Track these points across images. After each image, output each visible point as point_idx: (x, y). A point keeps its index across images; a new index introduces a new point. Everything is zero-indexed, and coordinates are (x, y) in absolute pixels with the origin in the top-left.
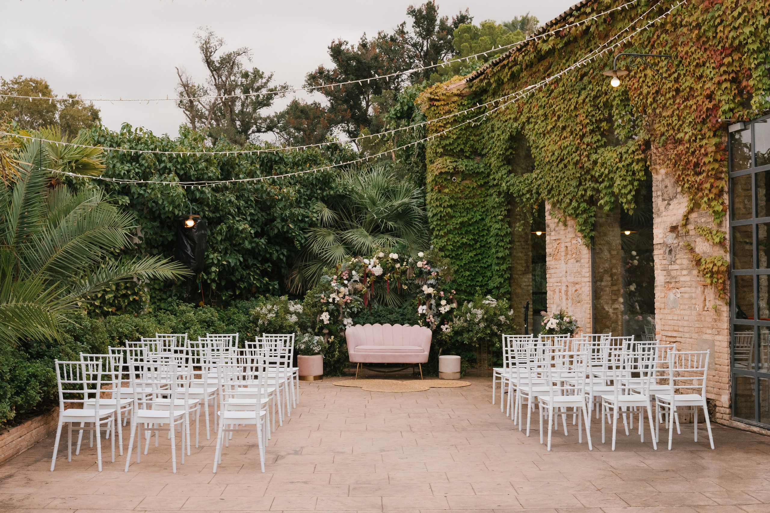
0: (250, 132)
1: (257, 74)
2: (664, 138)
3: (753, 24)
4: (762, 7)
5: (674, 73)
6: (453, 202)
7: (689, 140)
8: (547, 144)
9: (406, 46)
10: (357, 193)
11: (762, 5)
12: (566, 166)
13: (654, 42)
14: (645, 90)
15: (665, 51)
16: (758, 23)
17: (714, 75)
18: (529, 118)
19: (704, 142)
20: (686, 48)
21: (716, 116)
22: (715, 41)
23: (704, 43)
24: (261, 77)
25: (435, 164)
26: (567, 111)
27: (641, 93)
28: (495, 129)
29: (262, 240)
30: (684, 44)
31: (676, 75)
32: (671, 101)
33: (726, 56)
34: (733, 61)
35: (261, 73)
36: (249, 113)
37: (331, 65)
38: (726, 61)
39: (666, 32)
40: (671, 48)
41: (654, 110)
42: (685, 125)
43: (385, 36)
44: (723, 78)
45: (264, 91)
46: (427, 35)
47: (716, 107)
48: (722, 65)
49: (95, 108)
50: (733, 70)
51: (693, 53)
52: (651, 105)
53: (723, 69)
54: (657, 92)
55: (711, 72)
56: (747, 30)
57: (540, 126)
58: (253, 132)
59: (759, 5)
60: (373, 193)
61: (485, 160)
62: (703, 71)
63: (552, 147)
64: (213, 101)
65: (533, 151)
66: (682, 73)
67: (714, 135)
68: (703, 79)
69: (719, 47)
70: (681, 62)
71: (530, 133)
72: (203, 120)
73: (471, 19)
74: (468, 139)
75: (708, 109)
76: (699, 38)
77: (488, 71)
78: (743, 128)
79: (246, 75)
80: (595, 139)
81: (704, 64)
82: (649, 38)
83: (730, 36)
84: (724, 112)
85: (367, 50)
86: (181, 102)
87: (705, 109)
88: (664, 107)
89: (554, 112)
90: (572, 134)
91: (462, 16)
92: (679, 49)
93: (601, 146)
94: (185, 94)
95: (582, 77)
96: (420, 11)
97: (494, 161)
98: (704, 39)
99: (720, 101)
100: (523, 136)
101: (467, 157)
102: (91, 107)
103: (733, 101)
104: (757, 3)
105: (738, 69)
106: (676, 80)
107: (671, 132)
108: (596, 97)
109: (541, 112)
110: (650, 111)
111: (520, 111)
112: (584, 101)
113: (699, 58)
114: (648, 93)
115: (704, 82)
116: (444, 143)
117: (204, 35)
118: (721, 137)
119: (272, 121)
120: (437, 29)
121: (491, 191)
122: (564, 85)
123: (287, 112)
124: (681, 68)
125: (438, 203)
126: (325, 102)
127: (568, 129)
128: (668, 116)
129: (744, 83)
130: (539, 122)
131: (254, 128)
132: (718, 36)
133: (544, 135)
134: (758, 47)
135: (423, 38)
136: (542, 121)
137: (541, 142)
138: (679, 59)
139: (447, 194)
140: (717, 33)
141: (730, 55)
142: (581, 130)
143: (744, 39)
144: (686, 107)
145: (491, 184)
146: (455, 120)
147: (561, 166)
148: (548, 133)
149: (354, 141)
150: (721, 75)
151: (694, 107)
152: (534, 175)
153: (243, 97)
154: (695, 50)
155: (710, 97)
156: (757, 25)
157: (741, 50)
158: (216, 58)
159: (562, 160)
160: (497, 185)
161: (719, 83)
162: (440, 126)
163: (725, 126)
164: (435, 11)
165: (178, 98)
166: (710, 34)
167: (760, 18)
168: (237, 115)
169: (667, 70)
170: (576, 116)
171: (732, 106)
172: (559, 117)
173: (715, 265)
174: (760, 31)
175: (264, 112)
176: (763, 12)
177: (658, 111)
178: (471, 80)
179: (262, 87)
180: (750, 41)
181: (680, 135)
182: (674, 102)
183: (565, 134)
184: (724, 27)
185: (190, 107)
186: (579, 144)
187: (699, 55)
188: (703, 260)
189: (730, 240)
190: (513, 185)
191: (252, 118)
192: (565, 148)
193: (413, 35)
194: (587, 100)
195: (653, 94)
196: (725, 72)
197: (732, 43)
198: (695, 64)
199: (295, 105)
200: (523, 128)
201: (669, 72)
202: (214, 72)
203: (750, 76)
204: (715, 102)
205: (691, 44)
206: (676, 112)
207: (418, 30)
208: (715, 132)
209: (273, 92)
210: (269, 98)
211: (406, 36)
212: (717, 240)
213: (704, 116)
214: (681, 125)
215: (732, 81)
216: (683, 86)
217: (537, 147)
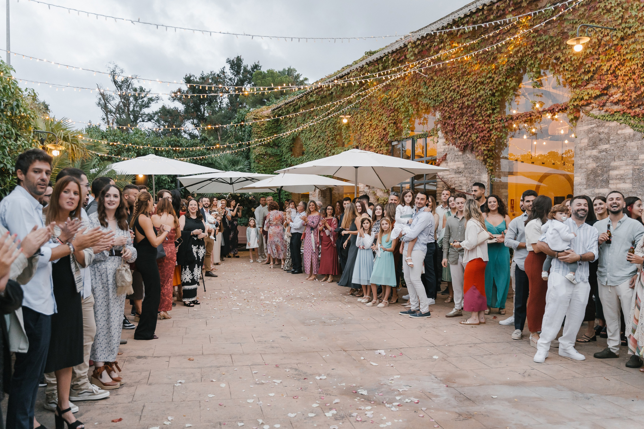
0: (138, 121)
1: (142, 90)
2: (364, 145)
3: (403, 101)
6: (265, 168)
7: (376, 147)
8: (311, 143)
9: (226, 79)
10: (218, 162)
12: (320, 154)
13: (362, 103)
14: (357, 123)
17: (387, 120)
18: (302, 131)
19: (382, 149)
20: (375, 107)
21: (387, 138)
22: (387, 106)
23: (383, 106)
24: (144, 91)
25: (256, 150)
26: (321, 129)
27: (355, 125)
29: (173, 185)
30: (374, 105)
31: (370, 118)
32: (368, 129)
33: (392, 112)
34: (395, 115)
35: (144, 89)
36: (138, 111)
37: (185, 88)
38: (392, 115)
39: (366, 99)
40: (369, 106)
41: (361, 132)
42: (374, 140)
43: (214, 74)
44: (390, 122)
45: (145, 99)
46: (237, 74)
47: (387, 134)
48: (390, 116)
49: (46, 103)
50: (394, 119)
51: (378, 110)
52: (359, 130)
53: (390, 118)
54: (362, 125)
55: (385, 118)
56: (401, 103)
57: (308, 135)
58: (140, 122)
60: (226, 163)
61: (280, 149)
62: (382, 118)
63: (314, 145)
64: (117, 104)
65: (304, 146)
66: (373, 117)
67: (386, 146)
68: (382, 121)
69: (389, 108)
70: (372, 113)
71: (303, 138)
72: (112, 114)
73: (260, 67)
75: (384, 134)
76: (381, 103)
77: (283, 106)
78: (398, 144)
79: (135, 90)
80: (334, 143)
81: (382, 115)
83: (394, 104)
84: (390, 136)
85: (205, 80)
86: (99, 103)
87: (382, 134)
88: (365, 132)
89: (315, 129)
90: (323, 140)
91: (256, 65)
92: (372, 107)
93: (336, 146)
94: (102, 99)
96: (233, 61)
97: (284, 149)
98: (383, 104)
99: (389, 132)
100: (299, 139)
101: (272, 147)
102: (44, 103)
103: (394, 132)
105: (397, 118)
106: (371, 121)
107: (368, 143)
108: (334, 124)
110: (359, 133)
112: (329, 125)
114: (358, 125)
115: (382, 123)
117: (112, 67)
118: (389, 147)
119: (151, 116)
120: (242, 71)
121: (283, 163)
123: (160, 112)
124: (373, 115)
125: (258, 169)
126: (181, 107)
127: (322, 138)
128: (367, 136)
129: (399, 125)
130: (307, 133)
131: (140, 119)
132: (389, 103)
133: (310, 139)
134: (404, 110)
135: (235, 76)
137: (308, 142)
138: (372, 111)
139: (262, 164)
142: (327, 138)
143: (399, 106)
144: (374, 132)
145: (283, 160)
146: (266, 129)
147: (318, 154)
148: (312, 138)
149: (197, 129)
151: (378, 133)
152: (305, 157)
153: (134, 102)
154: (379, 108)
155: (385, 129)
156: (405, 101)
157: (398, 111)
158: (119, 79)
159: (318, 151)
160: (286, 161)
161: (389, 124)
162: (259, 132)
163: (391, 142)
164: (242, 62)
165: (97, 101)
166: (385, 102)
167: (406, 98)
168: (131, 112)
170: (325, 132)
171: (394, 134)
172: (317, 132)
173: (385, 201)
174: (406, 103)
175: (146, 111)
177: (362, 133)
178: (274, 110)
179: (144, 97)
180: (401, 107)
181: (371, 145)
183: (320, 140)
184: (392, 100)
185: (105, 107)
186: (326, 145)
187: (381, 111)
188: (380, 199)
190: (294, 161)
191: (140, 114)
192: (320, 146)
193: (229, 74)
194: (331, 125)
195: (360, 125)
196: (391, 119)
197: (394, 107)
198: (379, 114)
199: (164, 108)
200: (299, 135)
201: (367, 117)
202: (118, 88)
203: (401, 122)
204: (386, 132)
205: (377, 105)
206: (370, 134)
207: (232, 71)
208: (386, 144)
209: (151, 100)
210: (149, 103)
211: (226, 74)
212: (386, 191)
213: (382, 137)
214: (372, 140)
215: (395, 123)
216: (374, 124)
217: (306, 145)
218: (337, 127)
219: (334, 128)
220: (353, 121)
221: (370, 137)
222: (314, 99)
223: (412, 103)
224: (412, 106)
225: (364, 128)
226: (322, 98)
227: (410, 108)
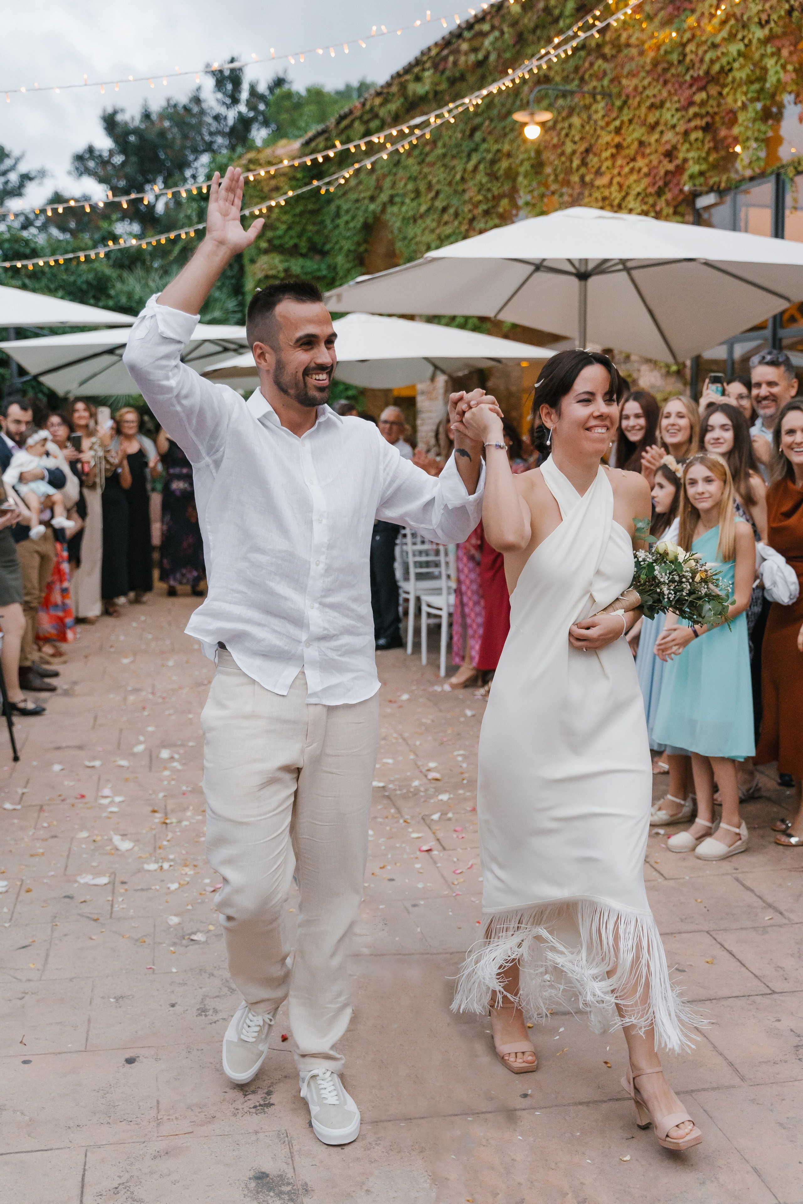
3: (743, 39)
4: (759, 12)
5: (615, 119)
8: (419, 233)
9: (205, 118)
11: (760, 7)
13: (585, 72)
14: (569, 148)
15: (602, 86)
16: (750, 36)
17: (679, 120)
18: (392, 197)
20: (635, 81)
21: (678, 184)
22: (681, 69)
23: (664, 71)
24: (8, 157)
25: (258, 264)
26: (450, 184)
27: (563, 152)
28: (342, 212)
30: (632, 74)
31: (617, 123)
32: (609, 163)
33: (699, 90)
34: (709, 97)
35: (7, 151)
37: (104, 143)
38: (698, 98)
39: (604, 57)
40: (612, 81)
41: (582, 178)
42: (630, 198)
43: (175, 106)
44: (693, 124)
45: (13, 176)
46: (232, 104)
47: (680, 169)
48: (691, 104)
50: (708, 113)
51: (645, 88)
52: (578, 169)
53: (692, 111)
54: (587, 151)
55: (673, 116)
56: (734, 48)
57: (409, 207)
59: (754, 8)
61: (329, 260)
62: (661, 116)
65: (399, 244)
66: (626, 118)
67: (675, 213)
68: (659, 129)
69: (688, 78)
70: (625, 102)
71: (394, 219)
73: (291, 82)
74: (304, 230)
75: (667, 173)
76: (658, 63)
78: (718, 200)
81: (662, 104)
82: (577, 69)
83: (707, 58)
84: (692, 177)
85: (152, 122)
87: (662, 173)
88: (598, 173)
89: (430, 187)
90: (456, 217)
91: (278, 78)
92: (624, 82)
95: (474, 130)
96: (221, 71)
97: (340, 260)
98: (665, 65)
99: (685, 160)
100: (384, 223)
101: (303, 256)
103: (706, 159)
104: (752, 5)
105: (716, 110)
106: (618, 131)
108: (493, 162)
109: (410, 186)
110: (576, 179)
111: (379, 188)
112: (476, 168)
113: (654, 96)
114: (574, 152)
115: (662, 132)
116: (269, 234)
118: (684, 215)
120: (245, 95)
122: (444, 146)
124: (626, 111)
127: (451, 211)
128: (604, 186)
129: (724, 132)
130: (407, 201)
132: (688, 59)
133: (415, 221)
134: (748, 76)
135: (228, 108)
136: (413, 200)
137: (411, 232)
138: (623, 98)
140: (685, 56)
141: (703, 88)
142: (470, 211)
143: (728, 63)
144: (632, 170)
148: (422, 217)
150: (689, 120)
151: (645, 170)
154: (650, 84)
155: (669, 155)
156: (750, 41)
157: (721, 81)
161: (686, 133)
163: (692, 198)
164: (242, 71)
166: (675, 57)
167: (755, 28)
169: (604, 116)
170: (464, 191)
171: (704, 167)
172: (438, 193)
174: (754, 48)
175: (15, 205)
176: (760, 19)
177: (588, 179)
178: (308, 143)
179: (10, 170)
180: (736, 65)
182: (613, 165)
183: (446, 217)
184: (698, 46)
187: (656, 91)
189: (692, 368)
193: (214, 103)
194: (481, 167)
195: (582, 153)
196: (696, 115)
197: (709, 69)
198: (648, 103)
199: (58, 196)
200: (383, 210)
201: (606, 119)
203: (733, 121)
204: (678, 162)
205: (642, 74)
206: (616, 180)
207: (220, 96)
208: (676, 207)
209: (26, 178)
210: (21, 186)
211: (204, 105)
212: (674, 368)
213: (661, 183)
214: (624, 198)
215: (706, 129)
216: (629, 140)
217: (405, 238)
218: (501, 172)
219: (493, 176)
220: (555, 141)
221: (615, 188)
222: (427, 88)
223: (778, 43)
224: (777, 53)
225: (593, 160)
226: (452, 81)
227: (770, 63)
